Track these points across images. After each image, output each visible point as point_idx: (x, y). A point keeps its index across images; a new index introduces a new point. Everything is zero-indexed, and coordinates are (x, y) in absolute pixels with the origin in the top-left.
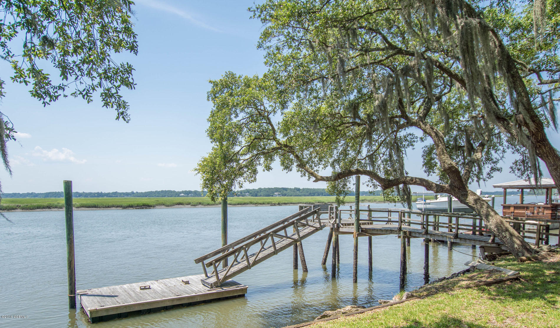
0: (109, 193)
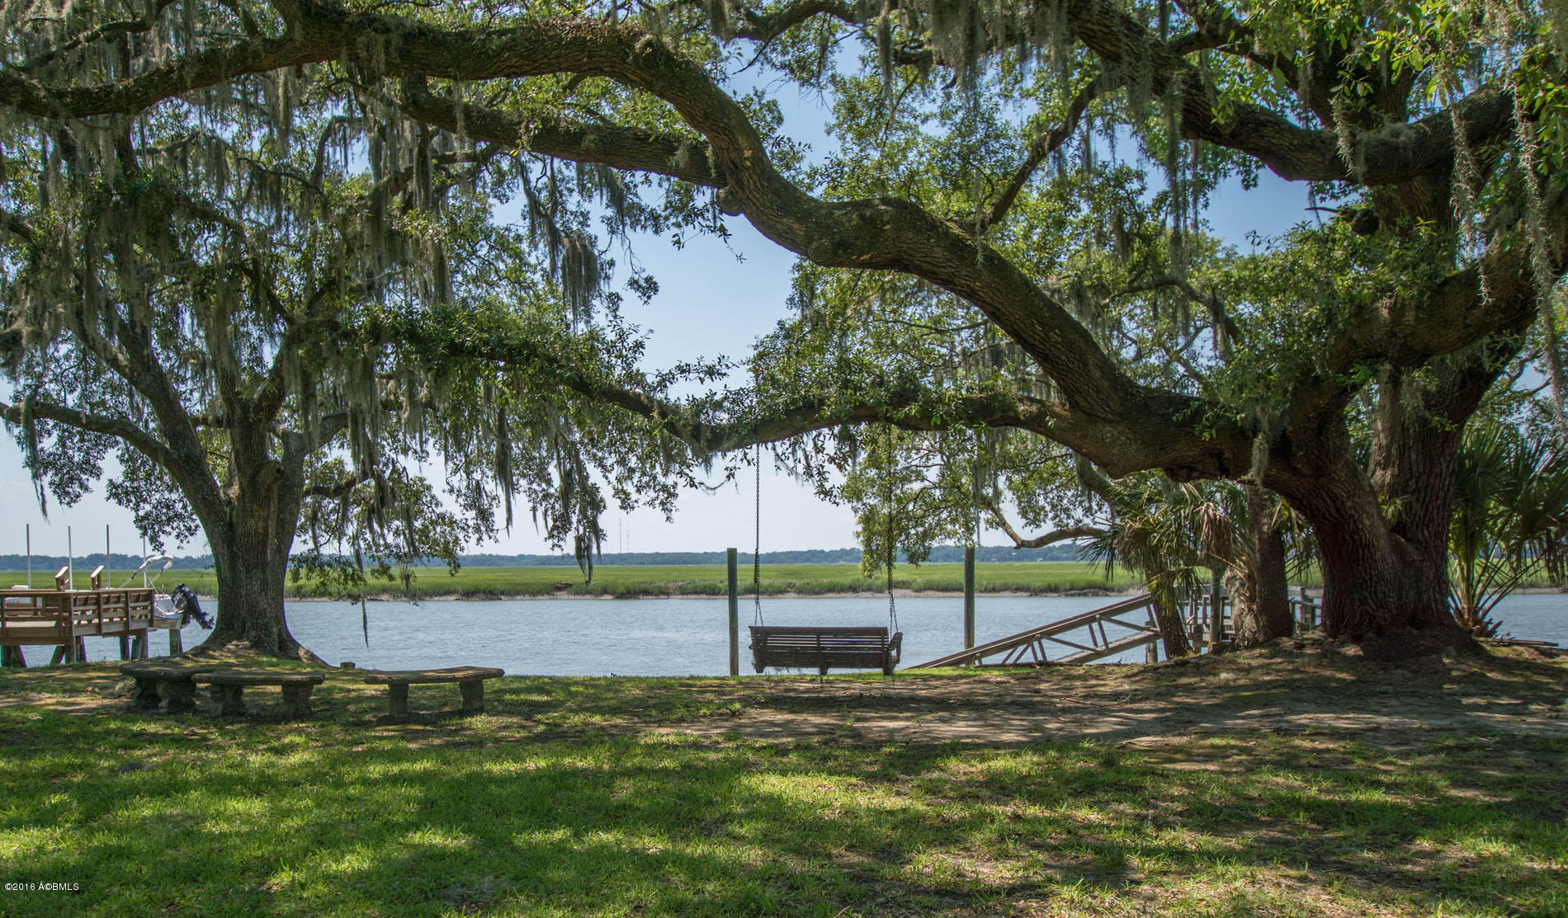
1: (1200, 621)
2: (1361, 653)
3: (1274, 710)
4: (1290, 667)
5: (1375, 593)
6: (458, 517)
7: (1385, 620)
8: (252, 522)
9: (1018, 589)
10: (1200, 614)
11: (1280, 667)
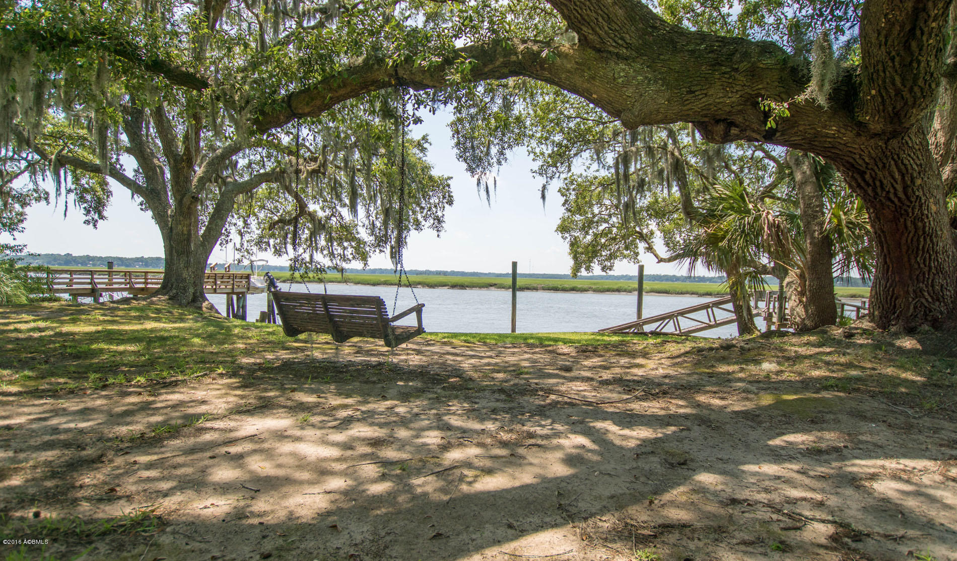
1: (771, 311)
2: (919, 347)
3: (831, 437)
4: (843, 360)
5: (933, 286)
6: (366, 240)
7: (941, 313)
8: (180, 227)
9: (693, 294)
10: (771, 306)
11: (828, 358)
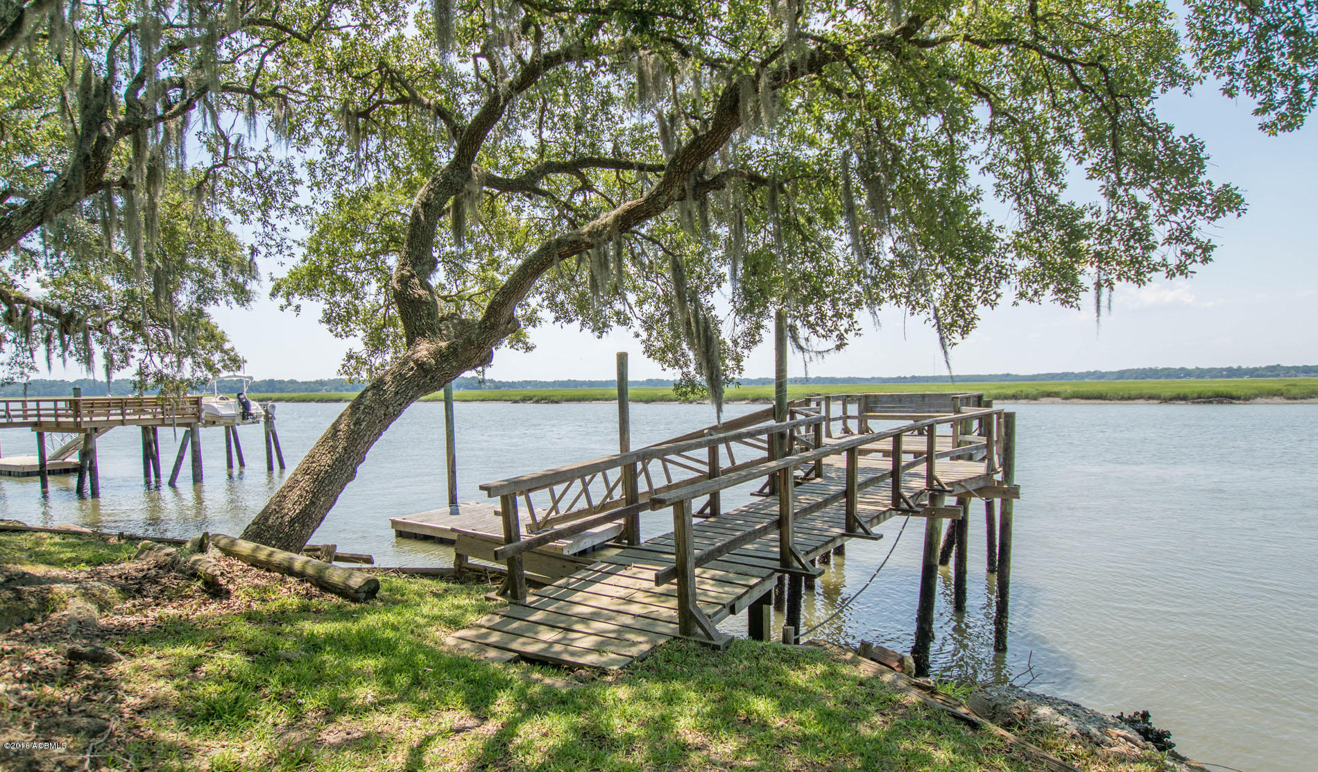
0: (1255, 369)
